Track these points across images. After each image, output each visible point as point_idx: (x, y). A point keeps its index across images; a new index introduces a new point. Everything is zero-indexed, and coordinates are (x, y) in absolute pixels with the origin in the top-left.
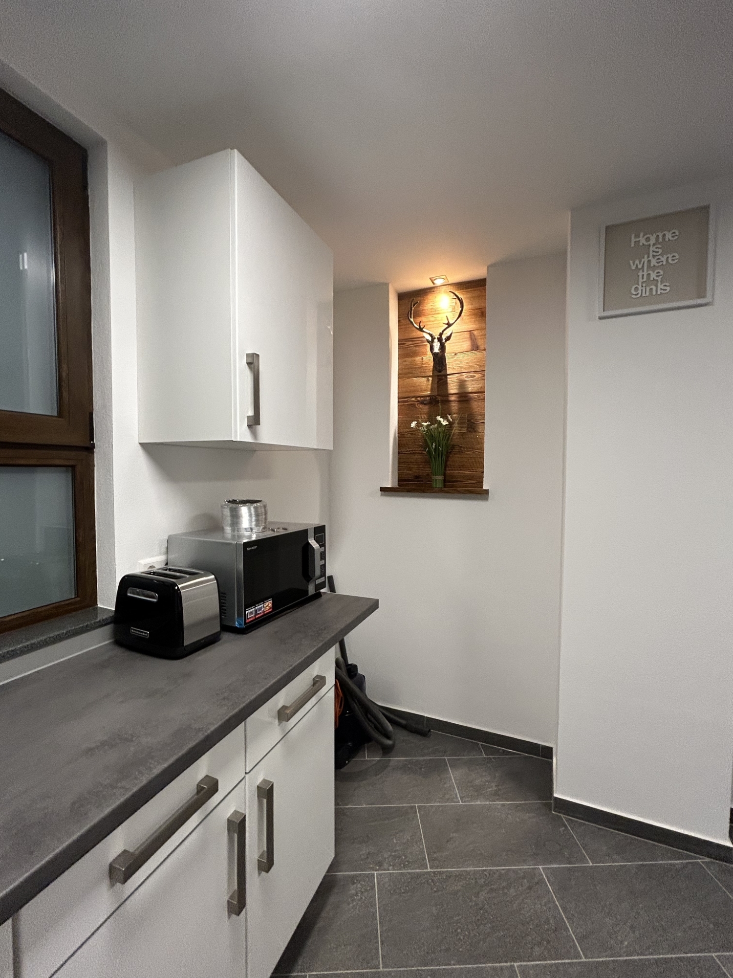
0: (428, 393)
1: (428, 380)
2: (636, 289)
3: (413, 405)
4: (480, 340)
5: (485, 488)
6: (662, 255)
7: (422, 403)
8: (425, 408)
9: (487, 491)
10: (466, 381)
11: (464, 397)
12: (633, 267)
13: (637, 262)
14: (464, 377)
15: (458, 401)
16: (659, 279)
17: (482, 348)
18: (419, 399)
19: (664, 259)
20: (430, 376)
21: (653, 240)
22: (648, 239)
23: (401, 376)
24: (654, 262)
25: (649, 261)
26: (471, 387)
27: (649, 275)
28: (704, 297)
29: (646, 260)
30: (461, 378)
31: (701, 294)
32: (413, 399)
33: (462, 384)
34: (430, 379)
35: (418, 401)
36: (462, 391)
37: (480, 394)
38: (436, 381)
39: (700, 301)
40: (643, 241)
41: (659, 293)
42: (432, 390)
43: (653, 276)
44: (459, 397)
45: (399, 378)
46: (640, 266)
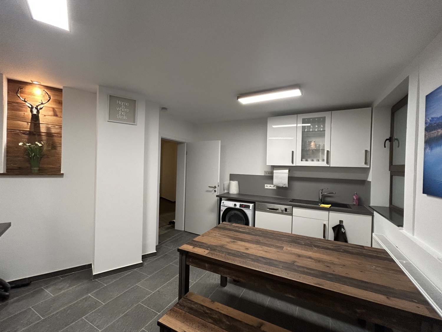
0: (28, 130)
1: (28, 124)
2: (118, 116)
3: (18, 134)
4: (58, 113)
5: (62, 172)
6: (125, 108)
7: (24, 134)
8: (26, 136)
9: (63, 174)
10: (50, 128)
11: (49, 135)
12: (118, 109)
13: (118, 108)
14: (50, 126)
15: (47, 136)
16: (124, 115)
17: (59, 116)
18: (21, 131)
19: (125, 110)
20: (29, 122)
21: (122, 104)
22: (121, 103)
23: (8, 118)
24: (123, 110)
25: (122, 109)
26: (53, 131)
27: (121, 113)
28: (135, 123)
29: (121, 108)
30: (48, 126)
31: (134, 122)
32: (18, 131)
33: (48, 129)
34: (29, 124)
35: (21, 132)
36: (48, 131)
37: (58, 135)
38: (33, 125)
39: (133, 124)
40: (120, 103)
41: (124, 118)
42: (30, 128)
43: (123, 113)
44: (46, 134)
45: (7, 119)
46: (119, 110)
